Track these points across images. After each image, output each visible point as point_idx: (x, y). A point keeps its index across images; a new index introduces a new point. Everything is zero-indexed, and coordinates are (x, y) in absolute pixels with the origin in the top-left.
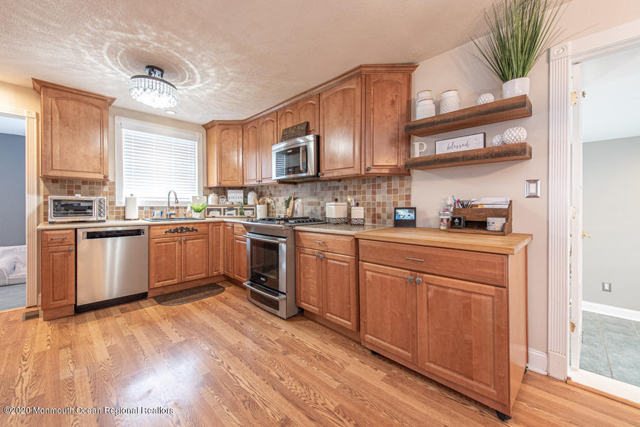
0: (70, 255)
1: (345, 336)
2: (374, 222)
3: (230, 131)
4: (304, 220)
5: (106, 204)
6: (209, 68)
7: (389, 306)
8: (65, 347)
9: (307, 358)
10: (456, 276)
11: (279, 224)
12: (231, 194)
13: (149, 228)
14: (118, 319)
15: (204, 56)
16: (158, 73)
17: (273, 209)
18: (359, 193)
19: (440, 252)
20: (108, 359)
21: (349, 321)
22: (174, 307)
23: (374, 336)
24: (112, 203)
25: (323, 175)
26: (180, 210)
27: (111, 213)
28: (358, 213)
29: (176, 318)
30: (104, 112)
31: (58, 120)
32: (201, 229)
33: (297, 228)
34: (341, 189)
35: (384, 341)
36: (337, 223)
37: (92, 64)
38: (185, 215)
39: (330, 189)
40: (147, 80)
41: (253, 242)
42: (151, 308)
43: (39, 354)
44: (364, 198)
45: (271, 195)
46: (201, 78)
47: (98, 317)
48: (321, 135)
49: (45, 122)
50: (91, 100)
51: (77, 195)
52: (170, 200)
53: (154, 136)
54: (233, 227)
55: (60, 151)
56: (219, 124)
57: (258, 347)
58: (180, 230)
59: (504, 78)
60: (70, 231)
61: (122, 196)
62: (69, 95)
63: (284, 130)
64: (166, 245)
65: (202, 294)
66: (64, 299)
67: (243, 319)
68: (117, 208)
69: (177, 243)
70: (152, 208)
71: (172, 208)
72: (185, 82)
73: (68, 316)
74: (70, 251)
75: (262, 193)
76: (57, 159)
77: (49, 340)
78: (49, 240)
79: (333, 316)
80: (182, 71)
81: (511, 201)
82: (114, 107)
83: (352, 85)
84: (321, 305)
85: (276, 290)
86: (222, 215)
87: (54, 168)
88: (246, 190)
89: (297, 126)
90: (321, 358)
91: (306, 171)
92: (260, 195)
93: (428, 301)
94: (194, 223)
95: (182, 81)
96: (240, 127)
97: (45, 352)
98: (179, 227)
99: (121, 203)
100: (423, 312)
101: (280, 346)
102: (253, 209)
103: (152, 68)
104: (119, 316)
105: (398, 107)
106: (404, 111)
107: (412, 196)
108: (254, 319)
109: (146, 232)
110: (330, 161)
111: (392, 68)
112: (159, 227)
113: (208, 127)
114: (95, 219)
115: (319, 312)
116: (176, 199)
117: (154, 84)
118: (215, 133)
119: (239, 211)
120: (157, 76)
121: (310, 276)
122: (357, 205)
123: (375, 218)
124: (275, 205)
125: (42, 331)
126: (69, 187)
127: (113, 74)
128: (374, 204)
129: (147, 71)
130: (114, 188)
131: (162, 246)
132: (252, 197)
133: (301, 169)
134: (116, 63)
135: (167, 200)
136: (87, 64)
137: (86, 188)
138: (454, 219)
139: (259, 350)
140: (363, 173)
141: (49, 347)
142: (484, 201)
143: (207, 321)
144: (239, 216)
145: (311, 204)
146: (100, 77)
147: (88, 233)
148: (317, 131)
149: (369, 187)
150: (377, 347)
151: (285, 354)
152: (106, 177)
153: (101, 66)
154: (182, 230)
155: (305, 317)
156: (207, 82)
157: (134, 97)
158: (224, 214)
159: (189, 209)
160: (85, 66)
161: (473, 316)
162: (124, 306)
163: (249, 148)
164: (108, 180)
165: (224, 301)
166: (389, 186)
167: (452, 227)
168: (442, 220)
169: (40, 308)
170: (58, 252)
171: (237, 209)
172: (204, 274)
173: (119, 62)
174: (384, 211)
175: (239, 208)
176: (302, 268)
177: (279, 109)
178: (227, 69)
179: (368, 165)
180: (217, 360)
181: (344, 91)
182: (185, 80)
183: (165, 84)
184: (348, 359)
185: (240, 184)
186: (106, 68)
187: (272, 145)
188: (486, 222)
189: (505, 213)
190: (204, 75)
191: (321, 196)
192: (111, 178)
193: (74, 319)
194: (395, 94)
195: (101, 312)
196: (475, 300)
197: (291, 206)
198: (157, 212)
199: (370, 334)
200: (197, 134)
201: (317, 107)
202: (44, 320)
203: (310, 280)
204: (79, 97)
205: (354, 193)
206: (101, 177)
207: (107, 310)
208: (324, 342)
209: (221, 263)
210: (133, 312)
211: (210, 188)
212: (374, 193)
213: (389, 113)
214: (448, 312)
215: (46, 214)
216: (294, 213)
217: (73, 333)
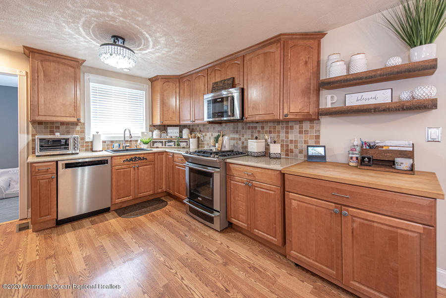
0: (53, 181)
1: (271, 249)
2: (287, 155)
3: (170, 83)
4: (232, 153)
5: (79, 140)
6: (161, 37)
7: (314, 231)
8: (50, 257)
9: (244, 270)
10: (381, 212)
11: (214, 157)
12: (170, 130)
13: (111, 158)
14: (90, 230)
15: (158, 27)
16: (121, 41)
17: (202, 141)
18: (274, 132)
19: (366, 191)
20: (85, 269)
21: (275, 237)
22: (131, 219)
23: (299, 253)
24: (83, 139)
25: (247, 119)
26: (132, 143)
27: (82, 146)
28: (275, 149)
29: (134, 230)
30: (77, 70)
31: (42, 77)
32: (149, 158)
33: (228, 161)
34: (259, 129)
35: (309, 258)
36: (258, 156)
37: (70, 35)
38: (136, 146)
39: (249, 128)
40: (113, 47)
41: (191, 170)
42: (113, 220)
43: (30, 263)
44: (278, 136)
45: (200, 131)
46: (154, 45)
47: (74, 229)
48: (245, 88)
49: (33, 80)
50: (67, 62)
51: (56, 134)
52: (126, 135)
53: (113, 88)
54: (173, 156)
55: (44, 101)
56: (162, 78)
57: (203, 258)
58: (134, 159)
59: (412, 44)
60: (53, 163)
61: (89, 134)
62: (51, 58)
63: (215, 83)
64: (124, 171)
65: (151, 208)
66: (48, 215)
67: (186, 231)
68: (87, 142)
69: (132, 169)
70: (112, 142)
71: (127, 141)
72: (141, 47)
73: (51, 228)
74: (52, 179)
75: (193, 129)
76: (42, 107)
77: (37, 251)
78: (37, 170)
79: (260, 232)
80: (140, 40)
81: (413, 144)
82: (84, 66)
83: (272, 49)
84: (249, 222)
85: (211, 209)
86: (164, 146)
87: (40, 114)
88: (182, 127)
89: (225, 80)
90: (255, 269)
91: (233, 115)
92: (192, 131)
93: (353, 229)
94: (144, 154)
95: (138, 47)
96: (177, 80)
97: (35, 262)
98: (133, 157)
99: (89, 138)
100: (347, 239)
101: (219, 257)
102: (187, 142)
103: (116, 37)
104: (90, 228)
105: (310, 66)
106: (315, 70)
107: (321, 136)
108: (194, 231)
109: (109, 162)
110: (253, 108)
111: (306, 36)
112: (119, 158)
113: (153, 80)
114: (70, 152)
115: (248, 227)
116: (130, 135)
117: (119, 50)
118: (159, 85)
119: (176, 143)
120: (120, 43)
121: (239, 199)
122: (275, 142)
123: (288, 152)
124: (204, 139)
125: (32, 241)
126: (51, 127)
127: (85, 42)
128: (286, 142)
129: (112, 40)
130: (84, 128)
131: (121, 171)
132: (186, 132)
133: (229, 114)
134: (89, 34)
135: (123, 135)
136: (66, 35)
137: (63, 128)
138: (363, 158)
139: (203, 261)
140: (281, 118)
141: (38, 258)
142: (388, 143)
143: (158, 232)
144: (176, 147)
145: (234, 139)
146: (75, 44)
147: (66, 164)
148: (242, 85)
149: (282, 128)
150: (301, 261)
151: (225, 265)
152: (78, 120)
153: (77, 36)
154: (135, 159)
155: (234, 229)
156: (157, 48)
157: (102, 60)
158: (165, 145)
159: (139, 141)
160: (65, 36)
161: (399, 248)
162: (93, 218)
163: (184, 96)
164: (80, 122)
165: (169, 214)
166: (301, 128)
167: (361, 164)
168: (352, 158)
169: (29, 221)
170: (43, 179)
171: (175, 142)
172: (152, 192)
173: (91, 33)
174: (296, 147)
175: (176, 141)
176: (232, 192)
177: (209, 67)
178: (175, 38)
179: (286, 112)
180: (171, 271)
181: (265, 54)
182: (140, 46)
183: (127, 50)
184: (277, 271)
185: (178, 123)
186: (80, 37)
187: (204, 94)
188: (394, 162)
189: (409, 155)
190: (156, 42)
191: (242, 133)
192: (82, 121)
193: (55, 230)
194: (307, 56)
195: (75, 224)
196: (401, 234)
197: (220, 142)
198: (116, 145)
199: (295, 251)
200: (145, 85)
201: (242, 66)
202: (33, 232)
203: (240, 202)
204: (58, 59)
205: (270, 132)
206: (74, 120)
207: (80, 222)
208: (254, 254)
209: (164, 182)
210: (101, 224)
211: (154, 126)
212: (287, 133)
213: (303, 71)
214: (374, 242)
215: (34, 148)
216: (223, 148)
217: (56, 243)
